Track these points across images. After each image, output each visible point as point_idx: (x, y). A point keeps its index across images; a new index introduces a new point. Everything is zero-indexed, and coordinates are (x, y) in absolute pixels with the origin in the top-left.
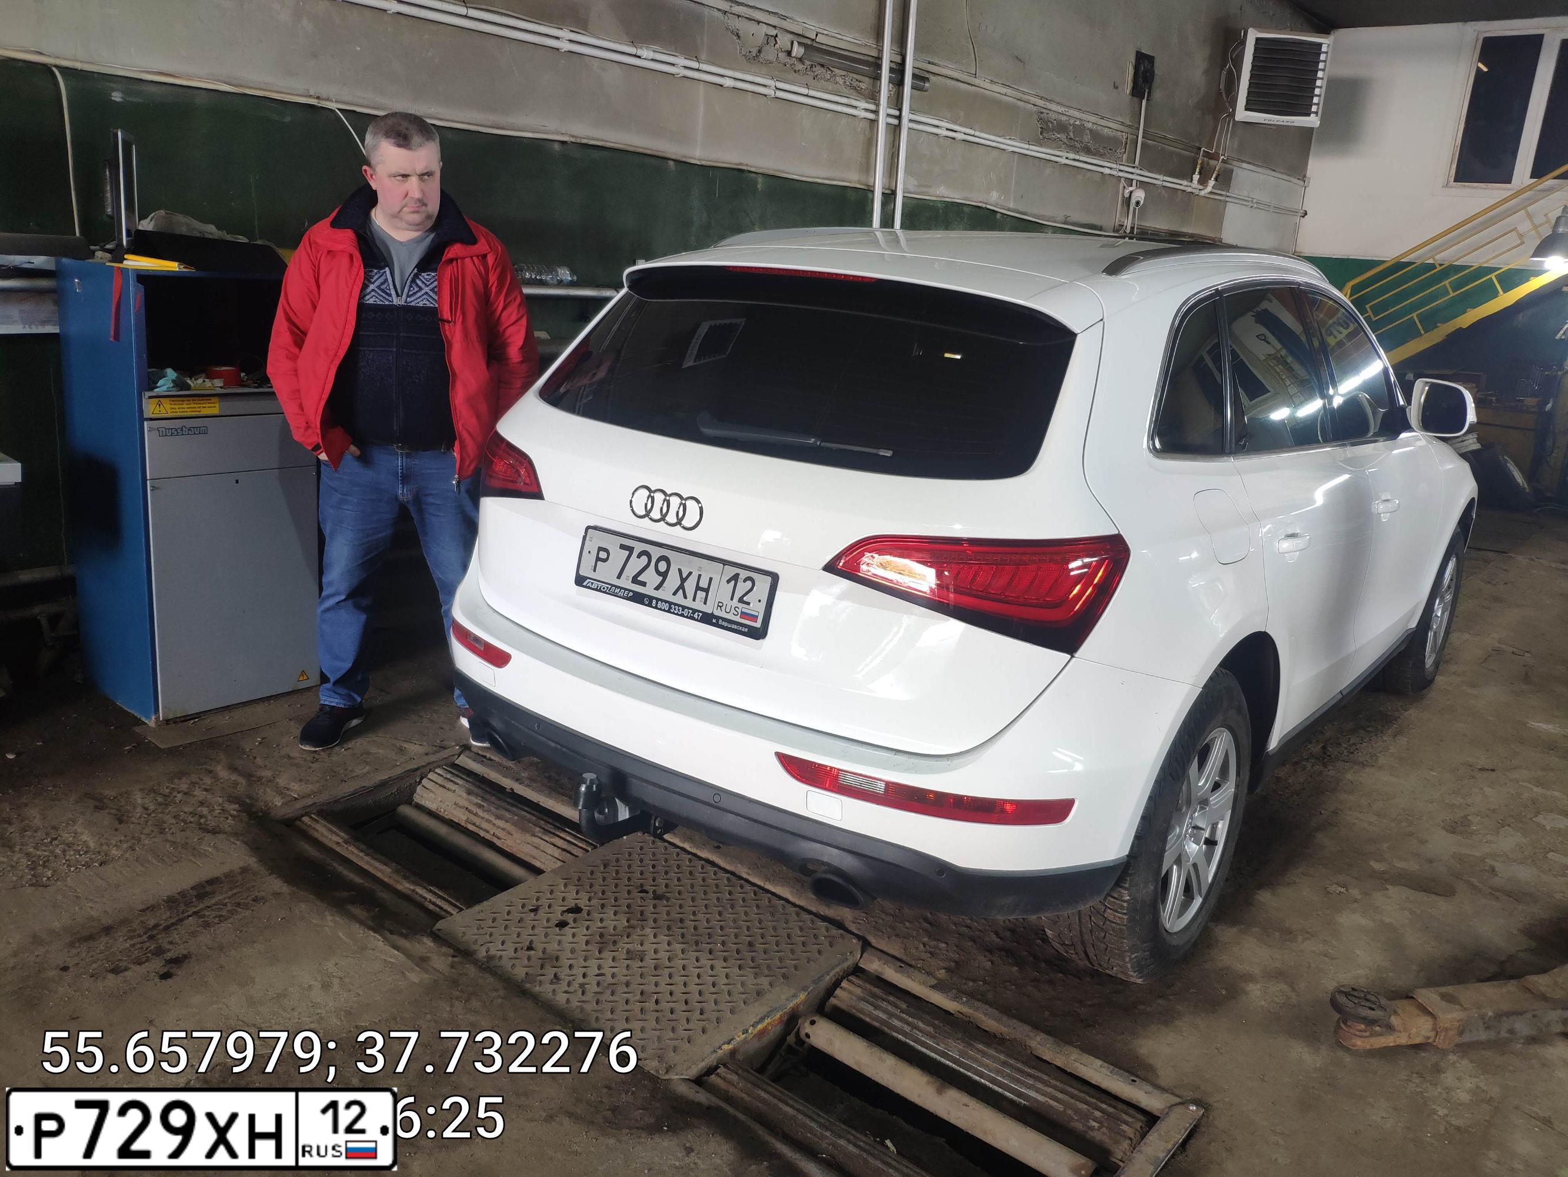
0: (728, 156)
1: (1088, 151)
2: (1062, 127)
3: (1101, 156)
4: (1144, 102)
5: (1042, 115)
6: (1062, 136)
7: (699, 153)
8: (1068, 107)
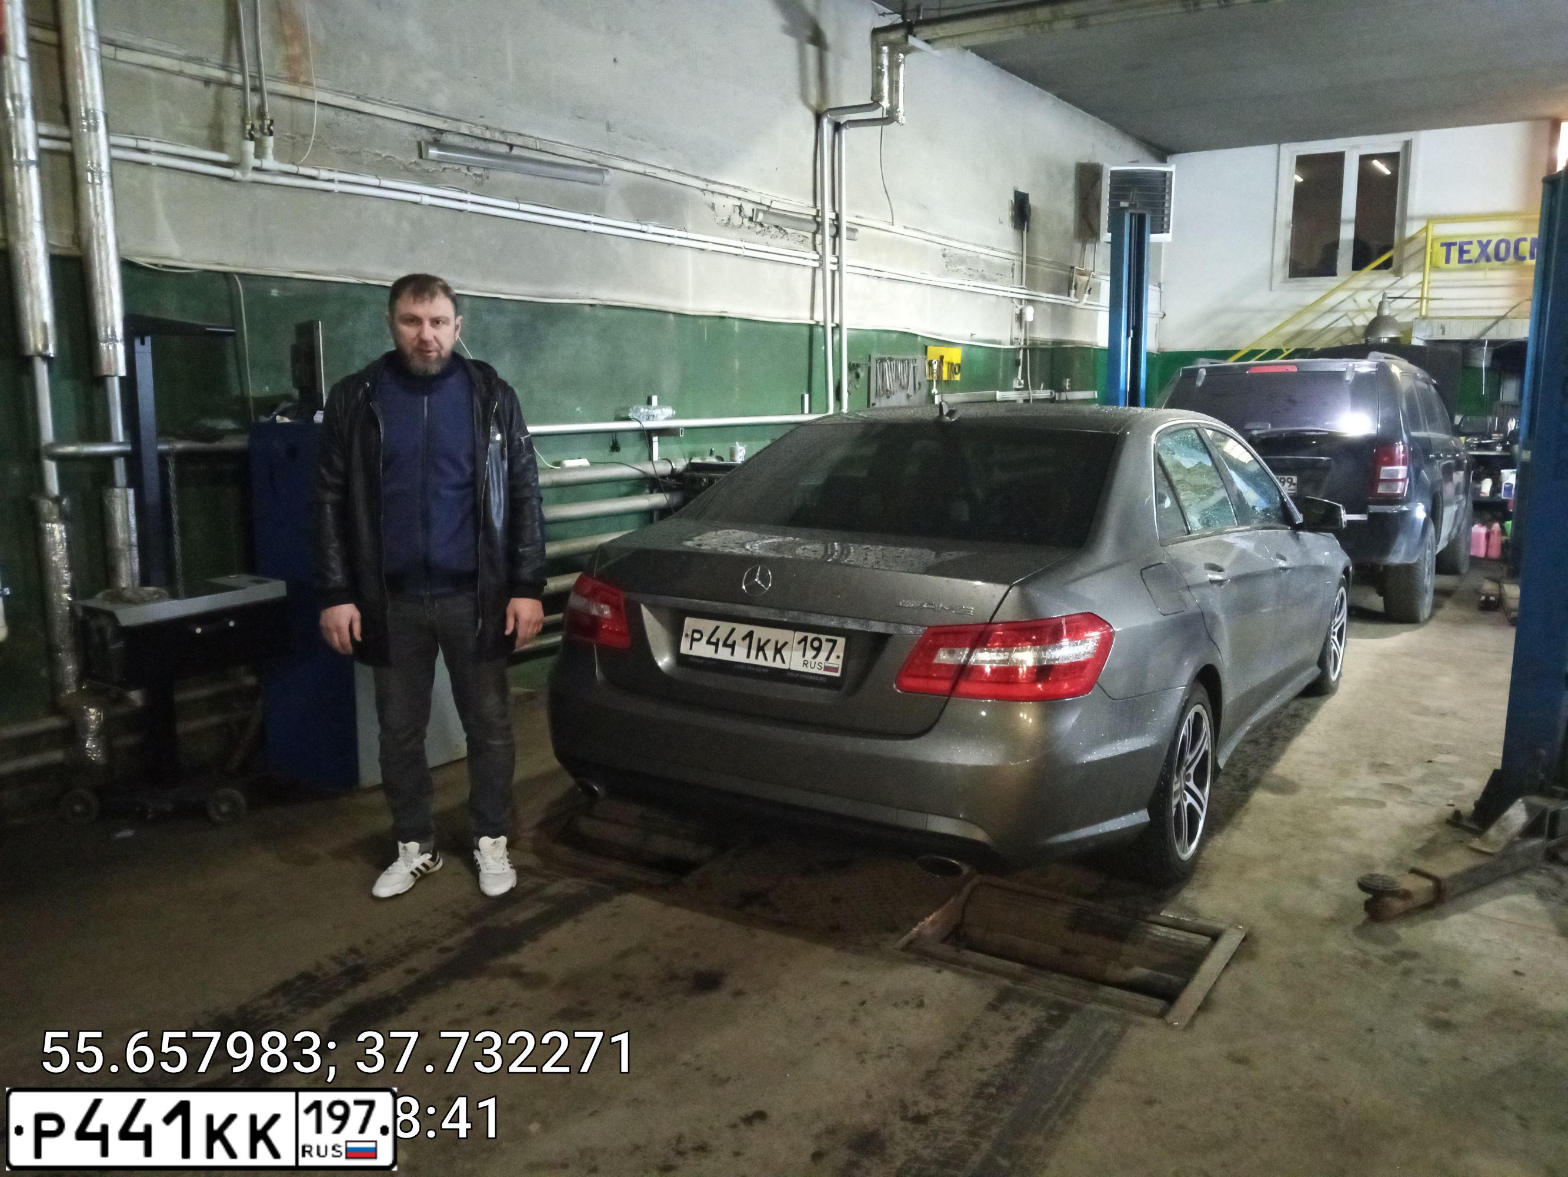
0: (712, 306)
1: (984, 278)
2: (962, 260)
3: (995, 280)
4: (1025, 232)
5: (946, 252)
6: (962, 268)
7: (691, 306)
8: (965, 243)
